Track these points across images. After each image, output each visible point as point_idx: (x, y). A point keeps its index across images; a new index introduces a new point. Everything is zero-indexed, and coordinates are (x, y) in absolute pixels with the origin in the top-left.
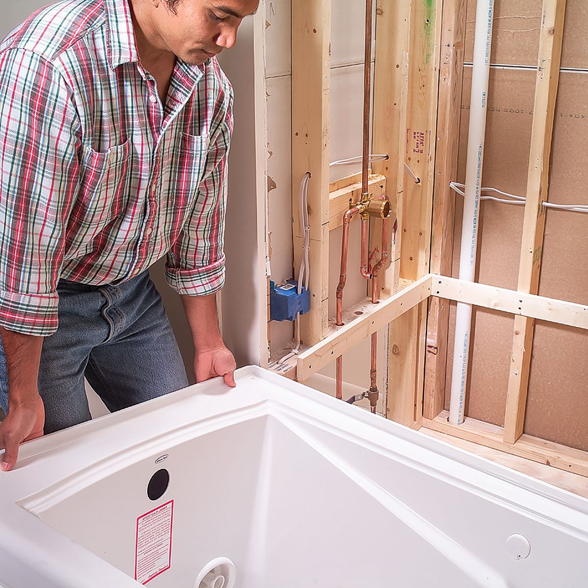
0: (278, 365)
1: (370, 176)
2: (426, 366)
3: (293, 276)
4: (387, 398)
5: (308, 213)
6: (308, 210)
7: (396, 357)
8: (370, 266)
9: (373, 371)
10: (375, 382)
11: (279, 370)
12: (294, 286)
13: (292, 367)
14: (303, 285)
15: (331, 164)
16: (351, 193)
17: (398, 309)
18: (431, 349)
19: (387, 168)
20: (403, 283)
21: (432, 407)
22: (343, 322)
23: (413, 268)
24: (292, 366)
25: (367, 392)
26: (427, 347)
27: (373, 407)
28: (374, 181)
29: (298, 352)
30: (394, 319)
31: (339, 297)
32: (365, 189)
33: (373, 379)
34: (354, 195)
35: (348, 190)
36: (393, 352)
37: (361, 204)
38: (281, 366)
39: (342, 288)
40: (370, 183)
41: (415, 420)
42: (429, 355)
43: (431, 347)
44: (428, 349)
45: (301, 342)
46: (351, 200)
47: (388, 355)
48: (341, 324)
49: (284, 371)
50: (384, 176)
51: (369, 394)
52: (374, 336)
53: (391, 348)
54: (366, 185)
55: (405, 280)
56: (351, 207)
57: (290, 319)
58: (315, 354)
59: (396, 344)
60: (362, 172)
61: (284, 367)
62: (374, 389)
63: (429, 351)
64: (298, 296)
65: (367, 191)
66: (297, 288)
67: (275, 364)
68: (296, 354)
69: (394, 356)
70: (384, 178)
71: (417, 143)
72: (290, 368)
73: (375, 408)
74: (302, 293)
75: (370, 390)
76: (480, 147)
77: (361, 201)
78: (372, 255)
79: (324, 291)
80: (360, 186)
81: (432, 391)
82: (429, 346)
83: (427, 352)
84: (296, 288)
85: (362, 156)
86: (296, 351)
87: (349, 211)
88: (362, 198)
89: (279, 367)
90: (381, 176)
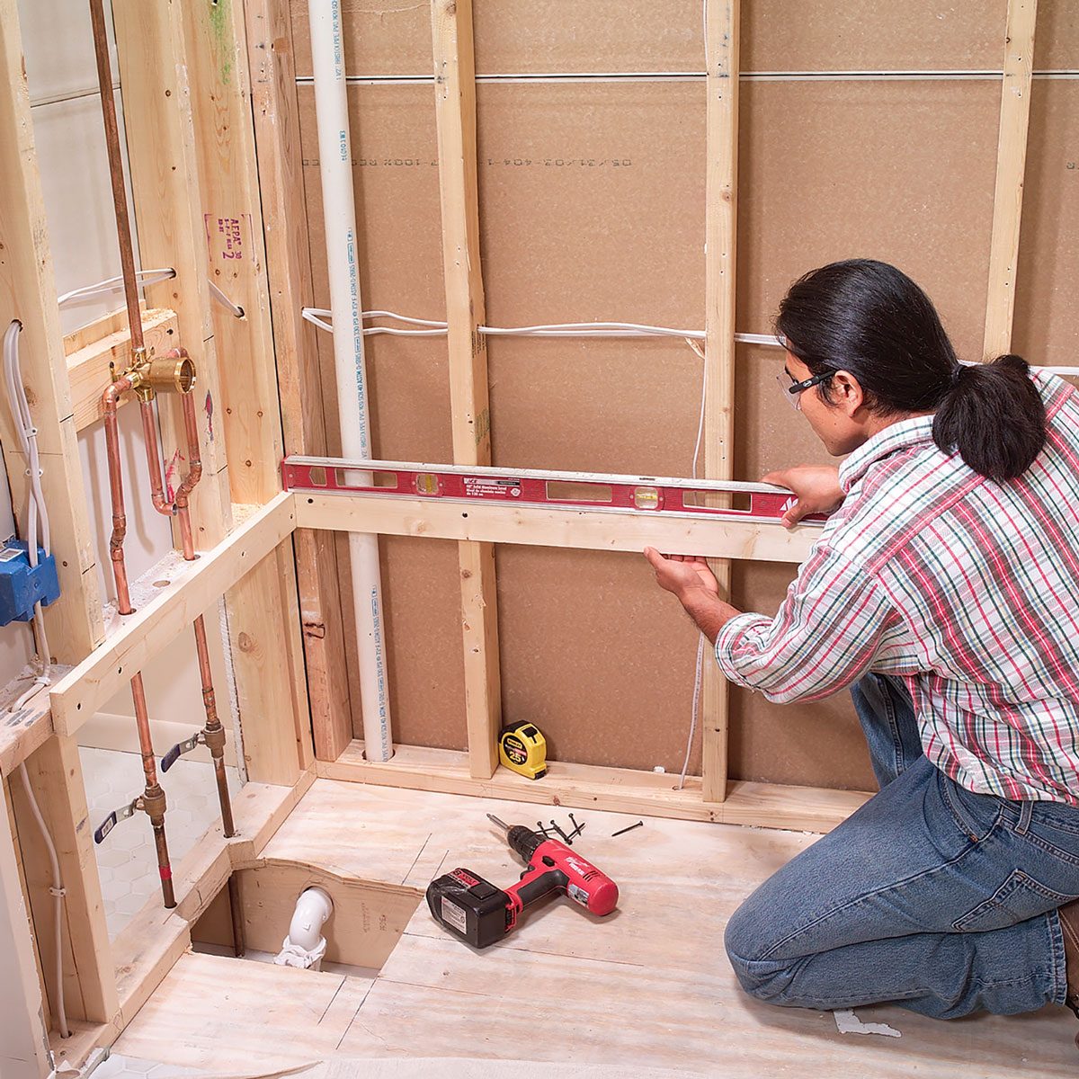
0: (12, 715)
1: (144, 313)
2: (308, 663)
3: (17, 531)
4: (242, 736)
5: (28, 402)
6: (27, 396)
7: (248, 656)
8: (171, 489)
9: (208, 691)
10: (214, 711)
11: (15, 724)
12: (22, 551)
13: (41, 713)
14: (40, 546)
15: (60, 299)
16: (111, 351)
17: (239, 563)
18: (312, 630)
19: (175, 295)
20: (239, 513)
21: (330, 738)
22: (132, 607)
23: (255, 481)
24: (41, 710)
25: (202, 733)
26: (304, 627)
27: (218, 760)
28: (155, 323)
29: (49, 680)
30: (232, 585)
31: (117, 558)
32: (137, 339)
33: (210, 706)
34: (117, 355)
35: (104, 346)
36: (241, 648)
37: (133, 371)
38: (19, 714)
39: (120, 541)
40: (145, 327)
41: (302, 767)
42: (310, 642)
43: (312, 625)
44: (306, 630)
45: (54, 660)
46: (112, 365)
47: (231, 655)
48: (128, 611)
49: (27, 725)
50: (172, 311)
51: (205, 736)
52: (199, 624)
53: (235, 639)
54: (138, 333)
55: (244, 506)
56: (114, 381)
57: (23, 618)
58: (85, 680)
59: (245, 632)
60: (126, 308)
61: (25, 716)
62: (214, 726)
63: (310, 635)
64: (32, 571)
65: (143, 343)
66: (28, 553)
67: (5, 714)
68: (45, 685)
69: (244, 654)
70: (171, 314)
71: (229, 241)
72: (37, 716)
73: (222, 761)
74: (39, 563)
75: (207, 728)
76: (350, 236)
77: (133, 365)
78: (171, 468)
79: (85, 552)
80: (126, 335)
81: (325, 708)
82: (307, 625)
83: (306, 637)
84: (26, 556)
85: (122, 276)
86: (44, 680)
87: (112, 388)
88: (133, 360)
89: (13, 718)
90: (166, 311)
